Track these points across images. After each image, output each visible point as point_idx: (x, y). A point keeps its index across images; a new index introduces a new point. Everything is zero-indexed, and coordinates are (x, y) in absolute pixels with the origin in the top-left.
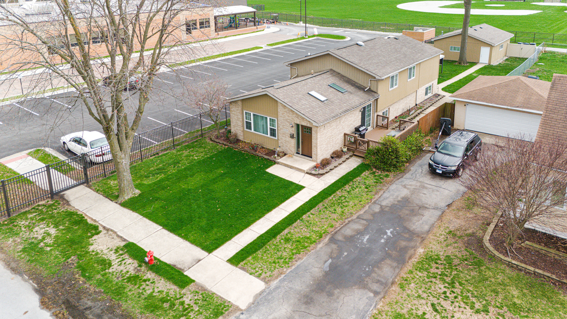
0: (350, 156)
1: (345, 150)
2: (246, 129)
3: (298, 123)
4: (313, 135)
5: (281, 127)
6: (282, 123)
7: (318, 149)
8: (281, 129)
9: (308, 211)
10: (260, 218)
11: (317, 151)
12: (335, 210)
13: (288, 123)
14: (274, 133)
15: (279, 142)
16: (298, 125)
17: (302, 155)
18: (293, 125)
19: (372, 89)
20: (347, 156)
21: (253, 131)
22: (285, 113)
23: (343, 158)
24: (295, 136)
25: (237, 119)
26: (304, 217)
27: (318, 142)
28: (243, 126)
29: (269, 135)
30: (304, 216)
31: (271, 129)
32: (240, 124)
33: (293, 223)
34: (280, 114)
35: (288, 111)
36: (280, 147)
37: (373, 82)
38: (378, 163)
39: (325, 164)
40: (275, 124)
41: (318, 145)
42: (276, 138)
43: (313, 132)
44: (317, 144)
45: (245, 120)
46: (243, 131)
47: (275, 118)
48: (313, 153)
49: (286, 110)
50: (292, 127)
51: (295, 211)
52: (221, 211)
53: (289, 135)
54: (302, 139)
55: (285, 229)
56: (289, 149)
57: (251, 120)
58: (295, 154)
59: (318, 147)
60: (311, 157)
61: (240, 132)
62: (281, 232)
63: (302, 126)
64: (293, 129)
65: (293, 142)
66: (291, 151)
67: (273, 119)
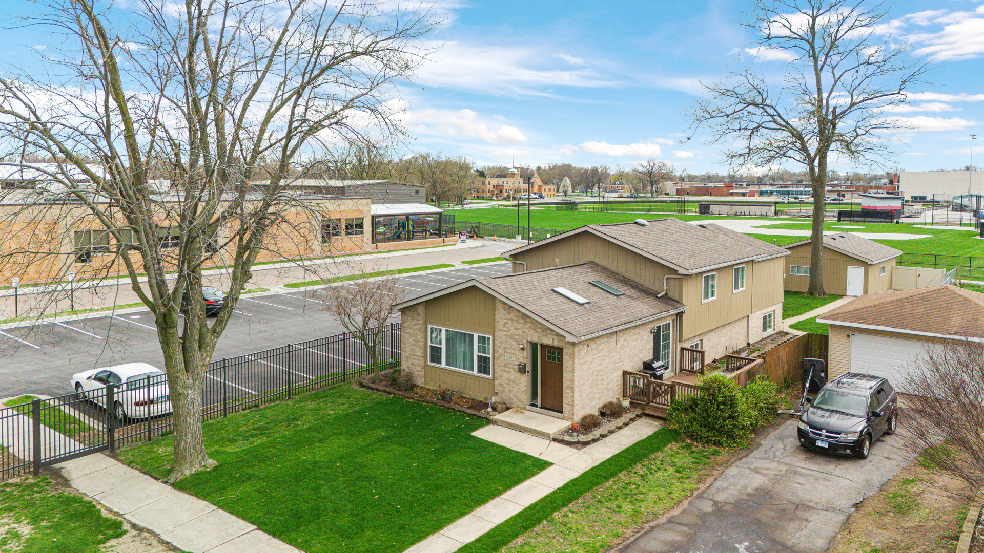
0: (637, 416)
1: (626, 403)
2: (429, 363)
3: (535, 339)
4: (565, 364)
5: (501, 351)
6: (502, 343)
7: (576, 393)
8: (501, 355)
9: (564, 505)
10: (463, 514)
11: (573, 397)
12: (620, 507)
13: (514, 343)
14: (485, 367)
15: (497, 382)
16: (534, 346)
17: (542, 407)
18: (525, 345)
19: (671, 294)
20: (632, 415)
21: (443, 365)
22: (510, 322)
23: (625, 418)
24: (529, 368)
25: (413, 342)
26: (556, 515)
27: (576, 379)
28: (425, 357)
29: (475, 372)
30: (556, 513)
31: (480, 357)
32: (419, 352)
33: (534, 525)
34: (499, 325)
35: (515, 318)
36: (497, 394)
37: (672, 281)
38: (695, 427)
39: (588, 424)
40: (489, 348)
41: (576, 383)
42: (491, 376)
43: (565, 357)
44: (572, 381)
45: (430, 344)
46: (426, 366)
47: (489, 333)
48: (565, 401)
49: (512, 315)
50: (523, 349)
51: (536, 504)
52: (381, 499)
53: (516, 367)
54: (542, 375)
55: (516, 536)
56: (516, 396)
57: (440, 344)
58: (528, 407)
59: (576, 389)
60: (561, 412)
61: (419, 368)
62: (510, 541)
63: (543, 346)
64: (525, 353)
65: (524, 381)
66: (520, 400)
67: (484, 338)
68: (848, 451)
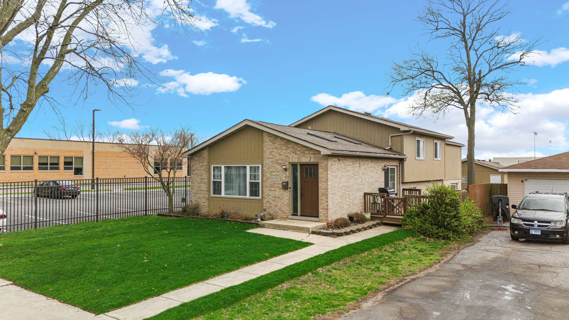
0: (377, 224)
1: (368, 216)
2: (212, 195)
3: (295, 160)
4: (320, 176)
5: (268, 175)
6: (269, 168)
7: (330, 200)
8: (268, 178)
11: (327, 202)
13: (278, 167)
14: (256, 191)
15: (265, 201)
16: (294, 166)
17: (301, 216)
18: (288, 167)
19: (394, 148)
20: (373, 223)
21: (223, 194)
22: (275, 150)
24: (290, 185)
25: (200, 180)
27: (329, 187)
28: (209, 191)
29: (248, 196)
31: (251, 183)
32: (204, 187)
34: (267, 155)
35: (279, 147)
36: (265, 210)
37: (395, 138)
39: (340, 224)
40: (258, 175)
41: (329, 191)
42: (260, 197)
43: (320, 170)
44: (327, 189)
45: (212, 180)
46: (209, 199)
47: (258, 163)
48: (320, 207)
49: (276, 145)
50: (286, 170)
52: (150, 262)
53: (281, 186)
54: (301, 190)
56: (280, 209)
57: (221, 178)
58: (290, 217)
59: (330, 196)
60: (318, 217)
61: (204, 200)
62: (275, 286)
63: (302, 165)
64: (287, 173)
65: (287, 196)
66: (284, 212)
67: (255, 167)
68: (558, 236)
